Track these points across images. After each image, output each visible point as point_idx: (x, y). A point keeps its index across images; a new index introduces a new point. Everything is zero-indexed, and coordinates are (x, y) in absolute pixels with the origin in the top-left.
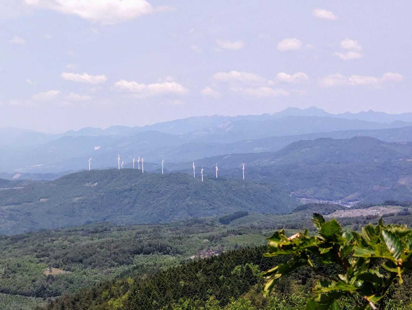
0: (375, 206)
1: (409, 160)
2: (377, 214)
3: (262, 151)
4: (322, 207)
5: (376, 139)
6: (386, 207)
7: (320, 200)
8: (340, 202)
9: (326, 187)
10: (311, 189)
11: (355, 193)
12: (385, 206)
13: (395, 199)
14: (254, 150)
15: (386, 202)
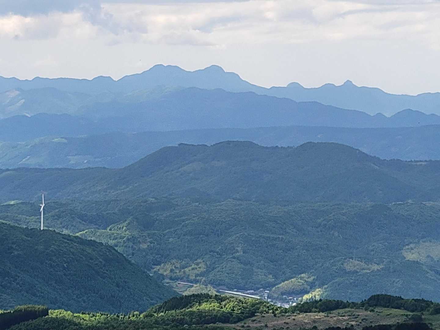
0: (345, 307)
1: (429, 204)
2: (349, 326)
3: (91, 166)
4: (223, 303)
5: (358, 150)
6: (372, 311)
7: (220, 287)
8: (266, 295)
9: (234, 258)
10: (199, 261)
11: (302, 275)
12: (371, 308)
13: (393, 292)
14: (72, 162)
15: (372, 298)
